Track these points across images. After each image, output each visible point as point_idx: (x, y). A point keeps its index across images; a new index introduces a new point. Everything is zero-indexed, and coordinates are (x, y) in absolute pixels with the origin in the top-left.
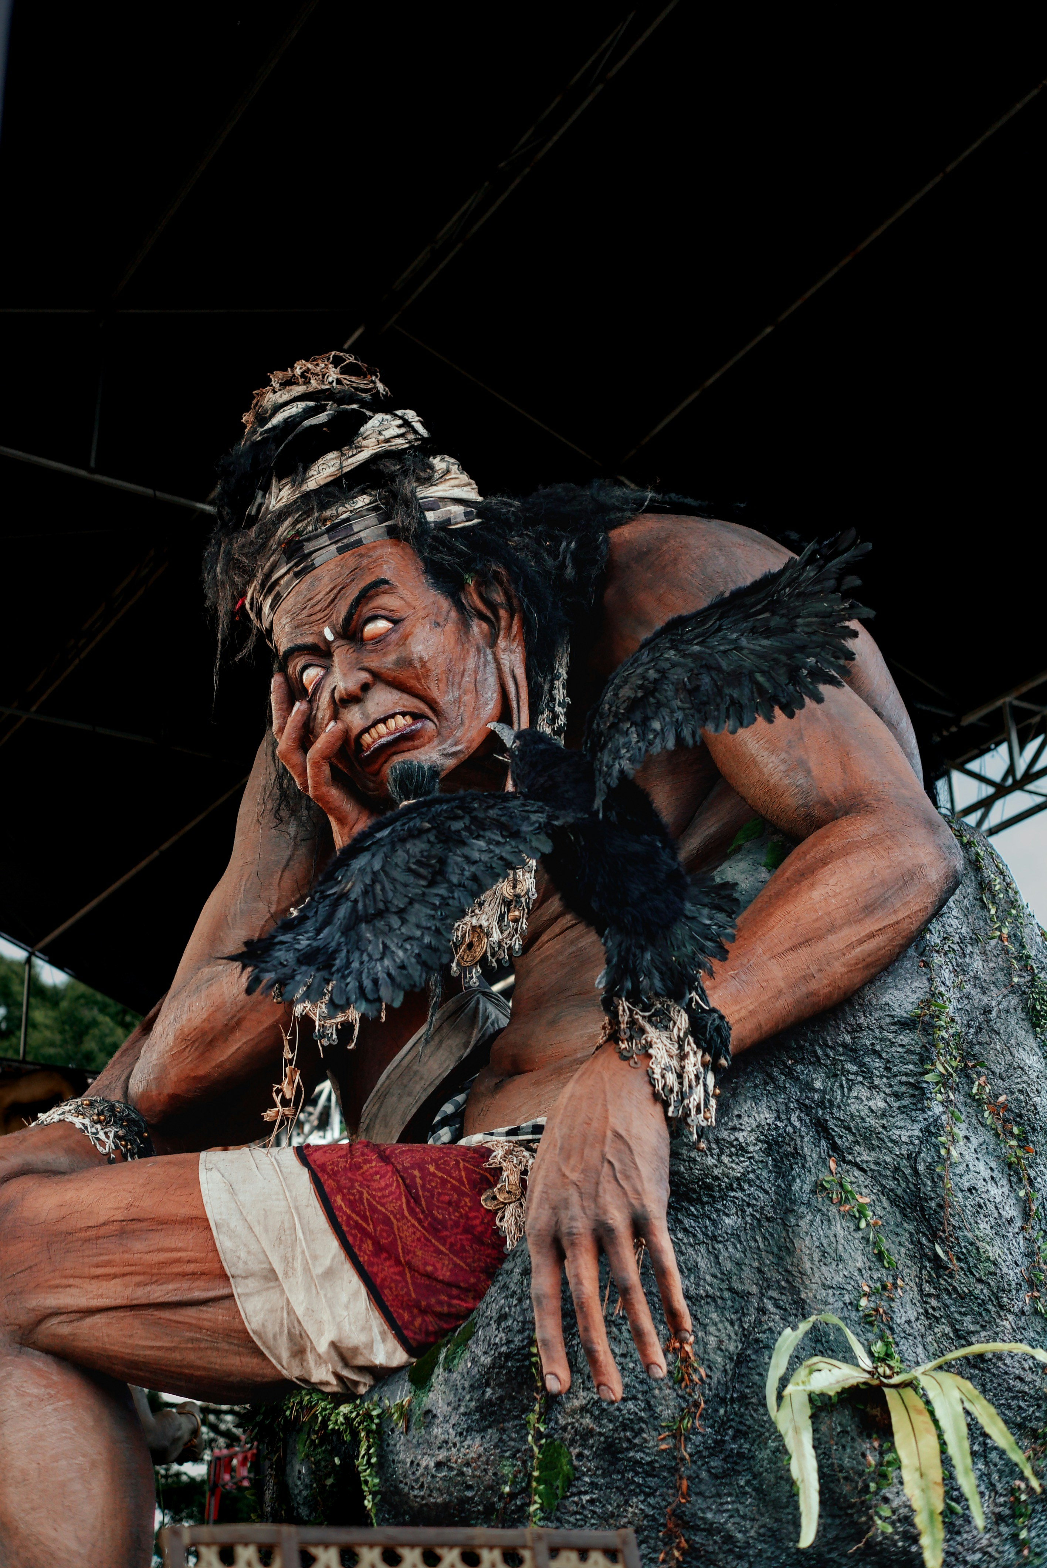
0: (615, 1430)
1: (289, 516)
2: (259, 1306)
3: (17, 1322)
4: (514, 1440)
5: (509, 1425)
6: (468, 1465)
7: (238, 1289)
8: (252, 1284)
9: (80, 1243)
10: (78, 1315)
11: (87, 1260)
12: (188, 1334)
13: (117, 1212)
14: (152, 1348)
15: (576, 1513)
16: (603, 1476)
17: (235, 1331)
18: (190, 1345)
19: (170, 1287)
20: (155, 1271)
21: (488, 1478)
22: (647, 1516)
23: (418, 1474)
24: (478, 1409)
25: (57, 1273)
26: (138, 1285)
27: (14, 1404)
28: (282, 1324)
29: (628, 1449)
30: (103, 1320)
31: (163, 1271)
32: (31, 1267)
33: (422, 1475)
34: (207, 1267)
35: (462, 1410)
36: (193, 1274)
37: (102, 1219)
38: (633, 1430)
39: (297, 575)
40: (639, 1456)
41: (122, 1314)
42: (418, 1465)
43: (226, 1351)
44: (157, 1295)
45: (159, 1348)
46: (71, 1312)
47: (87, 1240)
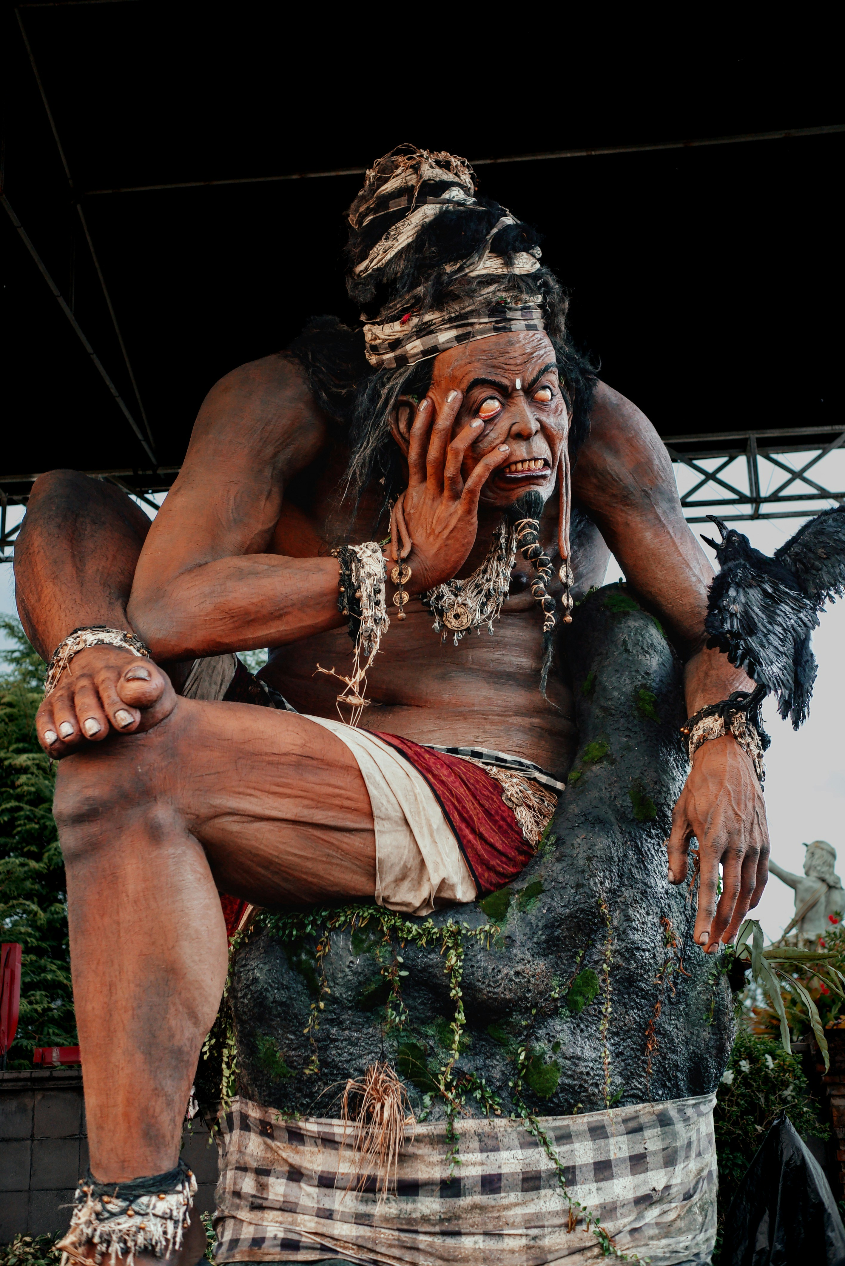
0: (637, 968)
1: (495, 283)
2: (389, 842)
3: (197, 813)
4: (564, 965)
5: (563, 954)
6: (533, 976)
7: (378, 827)
8: (387, 825)
9: (264, 764)
10: (250, 819)
11: (269, 778)
12: (327, 851)
13: (294, 747)
14: (296, 855)
15: (595, 1015)
16: (618, 995)
17: (363, 856)
18: (324, 859)
19: (330, 814)
20: (322, 800)
21: (542, 987)
22: (636, 1022)
23: (499, 977)
24: (546, 941)
25: (241, 783)
26: (307, 807)
27: (189, 876)
28: (401, 858)
29: (640, 981)
30: (268, 827)
31: (327, 801)
32: (218, 773)
33: (502, 979)
34: (359, 805)
35: (535, 940)
36: (348, 808)
37: (284, 750)
38: (645, 969)
39: (496, 329)
40: (643, 985)
41: (285, 826)
42: (499, 971)
43: (347, 868)
44: (319, 817)
45: (301, 856)
46: (249, 816)
47: (270, 763)
